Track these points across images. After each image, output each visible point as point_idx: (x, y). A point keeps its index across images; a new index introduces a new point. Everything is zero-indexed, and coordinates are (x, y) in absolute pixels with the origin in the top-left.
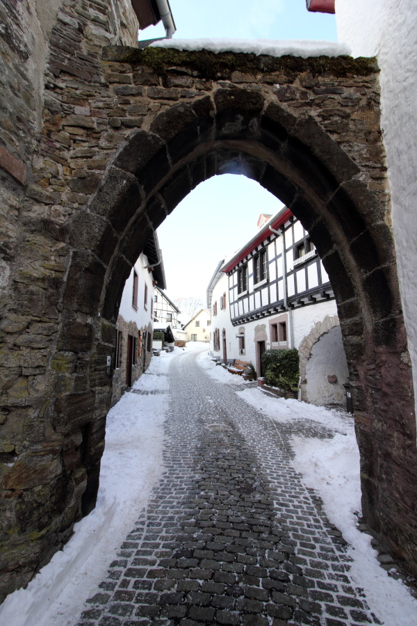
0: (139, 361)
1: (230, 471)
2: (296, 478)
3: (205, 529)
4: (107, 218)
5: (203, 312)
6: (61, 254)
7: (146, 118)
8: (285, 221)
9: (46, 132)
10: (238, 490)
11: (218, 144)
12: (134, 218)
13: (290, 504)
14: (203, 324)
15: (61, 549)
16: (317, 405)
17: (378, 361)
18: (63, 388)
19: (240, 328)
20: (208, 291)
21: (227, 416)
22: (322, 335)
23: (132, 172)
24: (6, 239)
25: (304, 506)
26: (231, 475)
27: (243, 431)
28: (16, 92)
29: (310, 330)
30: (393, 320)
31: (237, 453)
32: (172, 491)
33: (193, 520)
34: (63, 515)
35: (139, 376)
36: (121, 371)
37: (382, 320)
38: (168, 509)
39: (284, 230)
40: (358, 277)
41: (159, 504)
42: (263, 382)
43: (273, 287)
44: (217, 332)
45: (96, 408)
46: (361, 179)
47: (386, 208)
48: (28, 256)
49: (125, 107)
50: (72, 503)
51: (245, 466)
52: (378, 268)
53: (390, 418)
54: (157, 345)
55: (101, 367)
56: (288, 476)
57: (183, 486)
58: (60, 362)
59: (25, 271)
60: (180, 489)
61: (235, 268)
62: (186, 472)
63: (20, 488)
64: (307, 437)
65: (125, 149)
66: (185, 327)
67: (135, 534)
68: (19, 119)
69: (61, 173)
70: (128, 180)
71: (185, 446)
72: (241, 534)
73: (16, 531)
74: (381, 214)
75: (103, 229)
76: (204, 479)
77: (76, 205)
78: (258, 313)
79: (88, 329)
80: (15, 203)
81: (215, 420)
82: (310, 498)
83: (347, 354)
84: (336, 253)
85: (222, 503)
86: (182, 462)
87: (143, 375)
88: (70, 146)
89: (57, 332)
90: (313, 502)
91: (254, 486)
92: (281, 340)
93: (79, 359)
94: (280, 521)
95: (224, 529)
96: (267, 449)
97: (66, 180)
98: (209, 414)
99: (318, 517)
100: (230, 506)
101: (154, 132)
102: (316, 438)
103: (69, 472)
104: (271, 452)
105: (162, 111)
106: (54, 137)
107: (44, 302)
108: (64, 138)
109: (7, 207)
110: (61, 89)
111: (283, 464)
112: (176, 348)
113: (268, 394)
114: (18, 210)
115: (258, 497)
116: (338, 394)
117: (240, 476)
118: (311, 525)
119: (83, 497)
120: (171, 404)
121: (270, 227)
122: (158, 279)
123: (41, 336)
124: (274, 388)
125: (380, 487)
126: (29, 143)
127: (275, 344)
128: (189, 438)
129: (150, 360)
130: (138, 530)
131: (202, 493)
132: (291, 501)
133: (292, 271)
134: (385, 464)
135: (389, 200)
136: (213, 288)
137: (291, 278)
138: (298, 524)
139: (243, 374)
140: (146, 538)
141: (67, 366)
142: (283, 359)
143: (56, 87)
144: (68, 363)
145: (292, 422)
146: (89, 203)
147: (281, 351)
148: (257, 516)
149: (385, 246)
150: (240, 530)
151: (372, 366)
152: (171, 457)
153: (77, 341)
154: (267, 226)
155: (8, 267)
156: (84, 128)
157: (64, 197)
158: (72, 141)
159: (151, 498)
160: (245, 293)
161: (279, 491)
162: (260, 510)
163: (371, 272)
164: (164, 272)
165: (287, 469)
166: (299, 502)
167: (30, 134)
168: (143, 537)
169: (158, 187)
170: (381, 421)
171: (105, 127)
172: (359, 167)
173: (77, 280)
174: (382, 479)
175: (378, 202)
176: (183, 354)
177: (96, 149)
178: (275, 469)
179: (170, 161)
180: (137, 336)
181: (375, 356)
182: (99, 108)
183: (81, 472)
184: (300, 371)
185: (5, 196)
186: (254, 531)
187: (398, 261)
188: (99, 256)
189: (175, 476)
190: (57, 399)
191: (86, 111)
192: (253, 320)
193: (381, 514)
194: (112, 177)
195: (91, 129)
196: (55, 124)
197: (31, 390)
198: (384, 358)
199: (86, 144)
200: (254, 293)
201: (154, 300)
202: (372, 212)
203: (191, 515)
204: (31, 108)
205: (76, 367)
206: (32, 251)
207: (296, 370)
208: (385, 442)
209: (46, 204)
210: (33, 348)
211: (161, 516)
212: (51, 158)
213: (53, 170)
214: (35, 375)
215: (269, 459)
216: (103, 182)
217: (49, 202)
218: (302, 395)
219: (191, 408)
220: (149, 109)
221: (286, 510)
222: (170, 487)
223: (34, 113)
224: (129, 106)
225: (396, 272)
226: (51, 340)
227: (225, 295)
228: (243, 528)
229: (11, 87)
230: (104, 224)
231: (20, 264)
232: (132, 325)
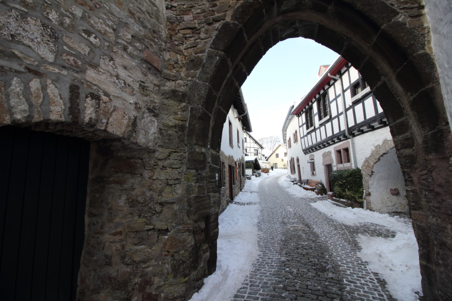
0: (237, 182)
1: (308, 256)
2: (363, 265)
3: (290, 292)
4: (209, 83)
5: (281, 147)
6: (184, 110)
7: (227, 12)
8: (342, 68)
9: (169, 36)
10: (315, 269)
11: (280, 18)
12: (225, 81)
13: (358, 282)
14: (281, 156)
15: (198, 292)
16: (381, 213)
17: (429, 167)
18: (191, 192)
19: (310, 156)
20: (283, 130)
21: (303, 220)
22: (382, 156)
23: (222, 51)
24: (154, 104)
25: (370, 284)
26: (308, 259)
27: (317, 230)
28: (151, 15)
29: (370, 152)
30: (441, 131)
31: (313, 245)
32: (266, 266)
33: (281, 285)
34: (197, 271)
35: (238, 193)
36: (225, 189)
37: (430, 132)
38: (263, 277)
39: (341, 75)
40: (405, 101)
41: (257, 273)
42: (332, 196)
43: (335, 121)
44: (292, 160)
45: (212, 207)
46: (400, 20)
47: (426, 39)
48: (166, 113)
49: (214, 9)
50: (202, 265)
51: (320, 254)
52: (423, 89)
53: (443, 213)
54: (249, 172)
55: (213, 180)
56: (356, 262)
57: (273, 264)
58: (189, 176)
59: (165, 122)
60: (271, 266)
61: (302, 111)
62: (275, 255)
63: (172, 251)
64: (372, 236)
65: (217, 36)
66: (268, 159)
67: (242, 290)
68: (154, 32)
69: (179, 60)
70: (220, 56)
71: (273, 239)
72: (317, 298)
73: (172, 276)
74: (422, 44)
75: (207, 91)
76: (288, 260)
77: (190, 78)
78: (324, 142)
79: (203, 155)
80: (156, 82)
81: (295, 223)
82: (375, 279)
83: (401, 165)
84: (385, 83)
85: (302, 277)
86: (271, 249)
87: (241, 192)
88: (183, 42)
89: (185, 158)
90: (378, 282)
91: (327, 268)
92: (345, 162)
93: (199, 174)
94: (349, 293)
95: (305, 293)
96: (337, 243)
97: (183, 64)
98: (289, 218)
99: (382, 293)
100: (309, 279)
101: (234, 21)
102: (381, 237)
103: (198, 245)
104: (341, 245)
105: (239, 5)
106: (174, 39)
107: (177, 140)
108: (180, 38)
109: (153, 85)
110: (175, 7)
111: (351, 255)
112: (262, 173)
113: (337, 205)
114: (158, 86)
115: (330, 275)
116: (401, 203)
117: (316, 260)
118: (376, 297)
119: (208, 262)
120: (261, 211)
121: (329, 74)
122: (246, 125)
123: (176, 161)
124: (342, 200)
125: (437, 271)
126: (161, 45)
127: (341, 166)
128: (276, 234)
129: (244, 182)
130: (244, 288)
131: (287, 269)
132: (358, 280)
133: (350, 106)
134: (441, 252)
135: (429, 32)
136: (287, 128)
137: (350, 112)
138: (364, 296)
139: (316, 190)
140: (250, 293)
141: (192, 178)
142: (348, 177)
143: (172, 6)
144: (193, 177)
145: (358, 225)
146: (197, 76)
147: (345, 171)
148: (330, 287)
149: (428, 71)
150: (317, 295)
151: (424, 172)
152: (264, 245)
153: (197, 163)
154: (327, 74)
155: (156, 121)
156: (190, 28)
157: (183, 75)
158: (184, 39)
159: (251, 270)
160: (313, 128)
161: (348, 272)
162: (332, 284)
163: (417, 94)
164: (249, 120)
165: (355, 258)
166: (365, 281)
167: (161, 39)
168: (247, 292)
169: (239, 58)
170: (435, 216)
171: (203, 25)
172: (398, 10)
173: (194, 125)
174: (439, 264)
175: (419, 35)
176: (268, 177)
177: (199, 40)
178: (344, 257)
179: (246, 38)
180: (234, 166)
181: (426, 163)
182: (198, 13)
183: (205, 246)
184: (364, 186)
185: (151, 78)
186: (328, 297)
187: (441, 81)
188: (206, 108)
189: (267, 257)
190: (189, 199)
191: (190, 17)
192: (321, 148)
193: (440, 292)
194: (210, 57)
195: (195, 28)
196: (174, 30)
197: (174, 193)
198: (434, 164)
199: (193, 39)
200: (319, 128)
201: (244, 141)
202: (413, 45)
203: (280, 282)
204: (159, 23)
205: (198, 179)
206: (167, 110)
207: (361, 185)
208: (440, 234)
209: (173, 81)
210: (173, 168)
211: (259, 281)
212: (173, 52)
213: (174, 59)
214: (175, 184)
215: (339, 250)
216: (205, 61)
217: (174, 79)
218: (367, 205)
219: (276, 214)
220: (230, 6)
221: (354, 286)
222: (264, 264)
223: (162, 26)
224: (216, 7)
225: (440, 91)
226: (182, 163)
227: (296, 132)
228: (319, 294)
229: (148, 13)
230: (207, 87)
231: (162, 119)
232: (231, 158)
